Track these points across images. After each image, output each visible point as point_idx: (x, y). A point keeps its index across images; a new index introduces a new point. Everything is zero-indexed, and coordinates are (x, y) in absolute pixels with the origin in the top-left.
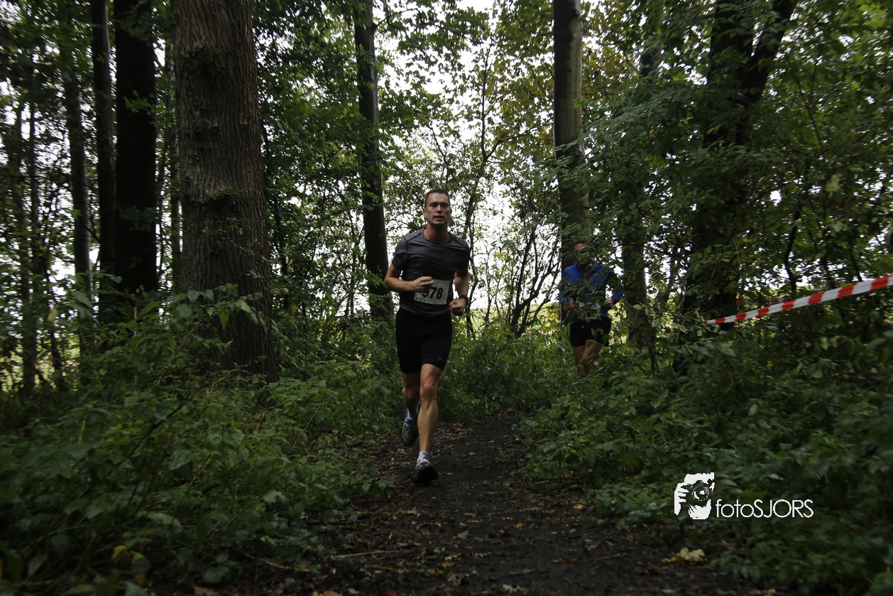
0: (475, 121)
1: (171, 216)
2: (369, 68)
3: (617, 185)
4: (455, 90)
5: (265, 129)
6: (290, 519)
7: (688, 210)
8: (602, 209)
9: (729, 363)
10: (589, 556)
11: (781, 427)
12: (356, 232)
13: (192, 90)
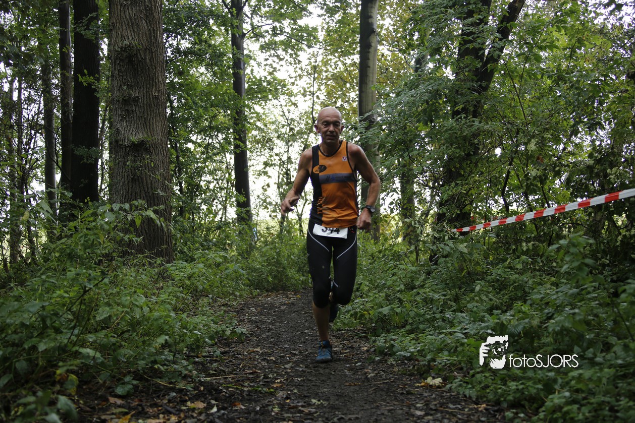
0: (308, 97)
2: (239, 63)
4: (296, 77)
5: (171, 98)
6: (176, 353)
7: (441, 159)
9: (464, 257)
10: (369, 381)
11: (494, 299)
12: (229, 167)
13: (122, 72)
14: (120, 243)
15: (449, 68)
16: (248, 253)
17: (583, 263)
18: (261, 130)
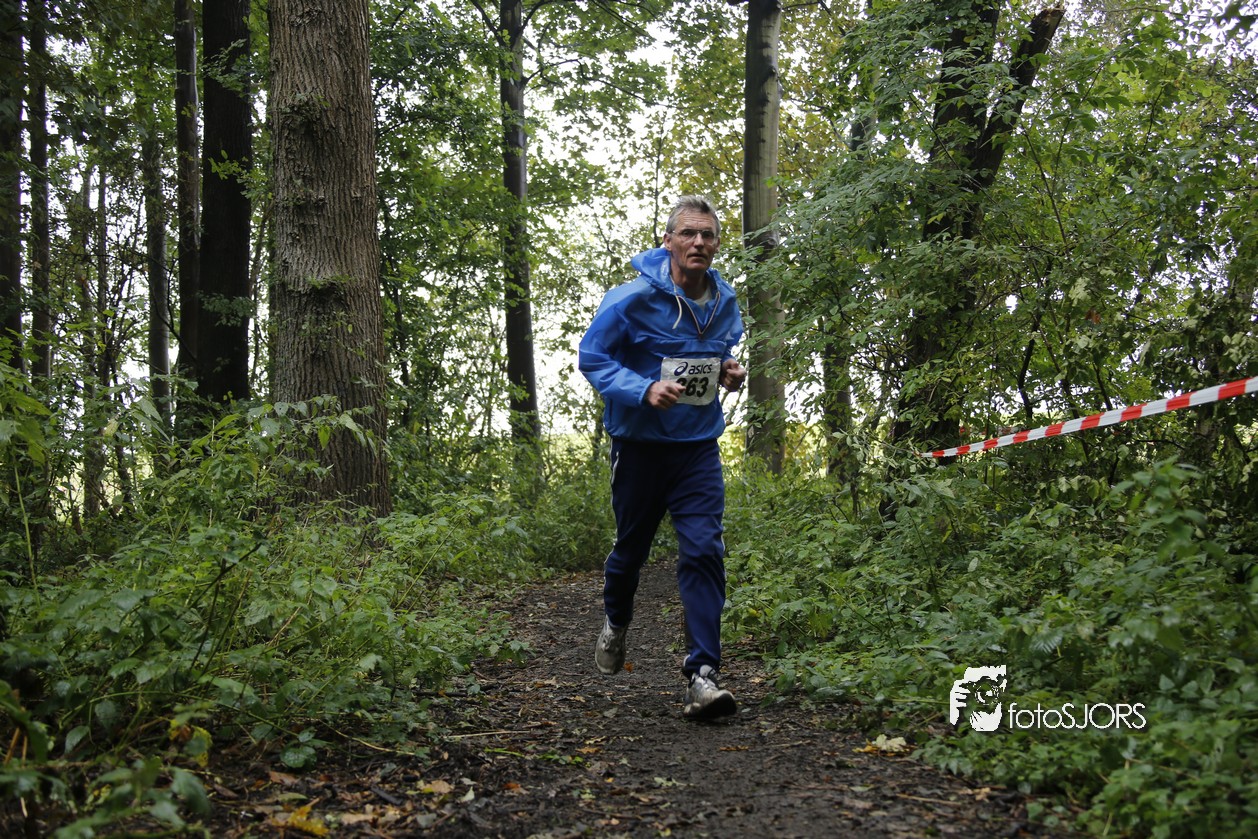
0: (647, 200)
2: (514, 136)
4: (623, 161)
5: (386, 203)
7: (902, 317)
9: (946, 506)
10: (764, 743)
11: (1007, 586)
12: (496, 333)
13: (293, 153)
14: (289, 477)
15: (916, 142)
16: (533, 498)
17: (1180, 518)
18: (557, 263)
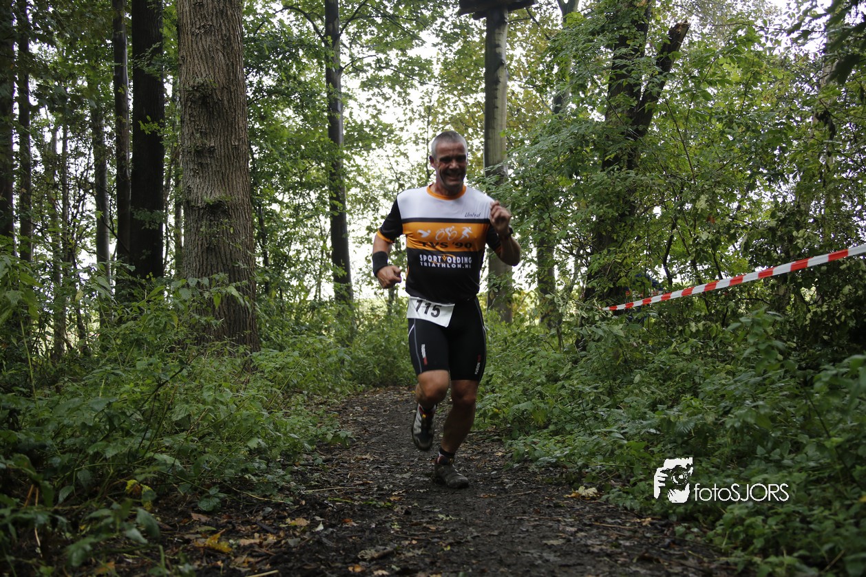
0: (421, 146)
1: (176, 218)
2: (335, 105)
3: (534, 200)
4: (405, 121)
5: (251, 149)
6: (268, 461)
7: (588, 220)
8: (522, 219)
9: (619, 342)
10: (507, 493)
11: (658, 392)
12: (324, 233)
13: (194, 117)
14: (192, 327)
15: (596, 109)
17: (769, 346)
18: (363, 188)
